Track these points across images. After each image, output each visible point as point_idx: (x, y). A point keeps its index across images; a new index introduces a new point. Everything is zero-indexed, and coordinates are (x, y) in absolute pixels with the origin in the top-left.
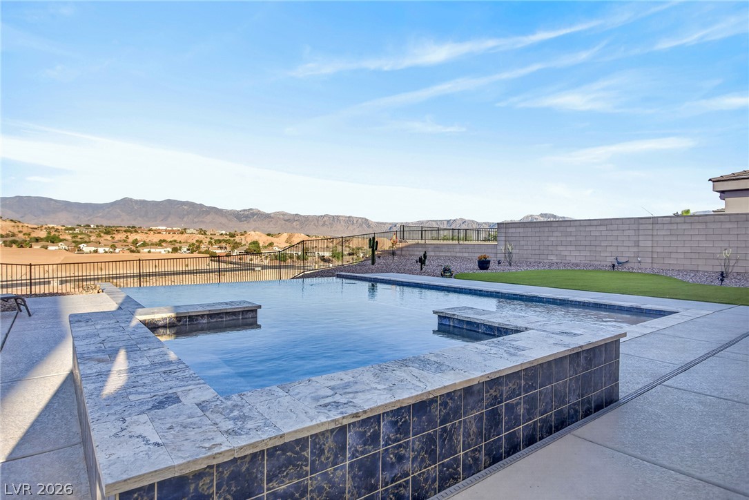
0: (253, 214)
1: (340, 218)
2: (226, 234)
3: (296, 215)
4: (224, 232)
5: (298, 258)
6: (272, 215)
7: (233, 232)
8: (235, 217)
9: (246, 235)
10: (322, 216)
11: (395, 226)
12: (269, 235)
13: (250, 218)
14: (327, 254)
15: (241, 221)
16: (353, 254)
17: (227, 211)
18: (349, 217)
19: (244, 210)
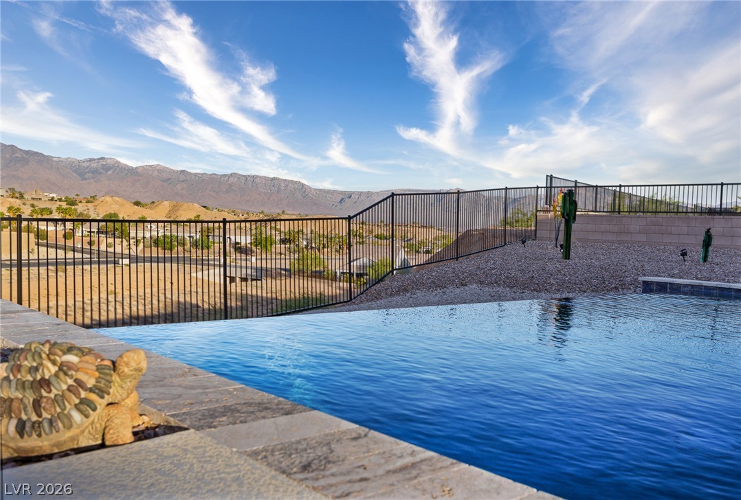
0: (107, 168)
1: (258, 181)
2: (60, 200)
3: (183, 171)
4: (54, 195)
5: (195, 244)
6: (139, 170)
7: (72, 196)
8: (74, 171)
9: (96, 203)
10: (225, 175)
11: (350, 197)
12: (137, 203)
13: (100, 173)
14: (245, 240)
15: (84, 179)
16: (290, 241)
17: (60, 161)
18: (274, 179)
19: (91, 160)
